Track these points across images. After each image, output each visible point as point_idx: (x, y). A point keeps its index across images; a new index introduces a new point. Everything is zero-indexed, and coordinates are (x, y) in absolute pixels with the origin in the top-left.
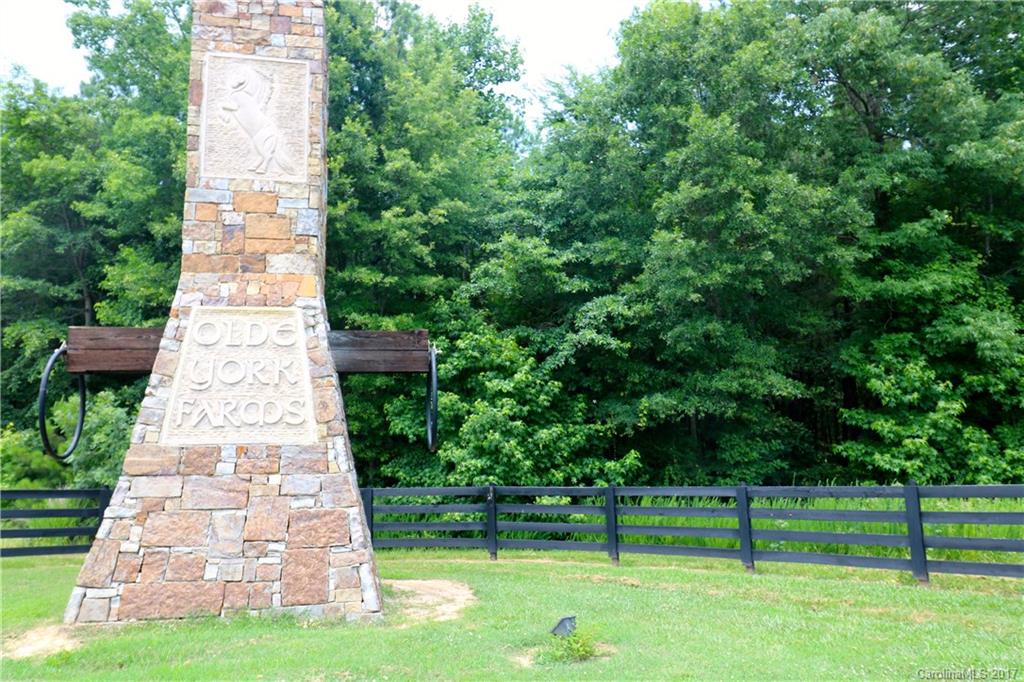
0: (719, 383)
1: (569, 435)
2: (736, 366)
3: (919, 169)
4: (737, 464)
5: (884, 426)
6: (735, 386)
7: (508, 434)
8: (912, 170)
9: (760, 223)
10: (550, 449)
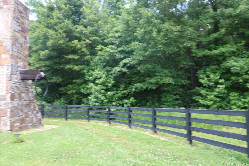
0: (151, 81)
1: (118, 94)
2: (156, 76)
3: (216, 17)
4: (166, 102)
5: (203, 92)
6: (155, 81)
7: (100, 93)
8: (215, 18)
9: (159, 38)
10: (112, 97)
